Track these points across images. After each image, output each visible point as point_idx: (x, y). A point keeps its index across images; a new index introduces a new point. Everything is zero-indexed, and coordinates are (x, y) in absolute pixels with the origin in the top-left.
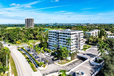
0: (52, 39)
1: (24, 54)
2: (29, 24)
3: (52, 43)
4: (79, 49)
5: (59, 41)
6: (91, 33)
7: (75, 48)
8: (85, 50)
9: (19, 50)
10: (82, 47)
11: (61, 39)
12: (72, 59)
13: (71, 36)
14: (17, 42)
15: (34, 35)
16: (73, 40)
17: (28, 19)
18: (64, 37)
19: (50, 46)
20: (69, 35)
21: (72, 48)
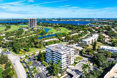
0: (48, 54)
1: (25, 67)
2: (32, 24)
3: (48, 57)
4: (70, 64)
5: (53, 58)
6: (87, 42)
7: (65, 65)
8: (75, 65)
9: (21, 62)
10: (72, 62)
11: (55, 56)
12: (61, 76)
13: (62, 56)
14: (20, 52)
15: (35, 44)
16: (63, 58)
17: (31, 19)
18: (57, 56)
19: (47, 59)
20: (61, 55)
21: (63, 65)
